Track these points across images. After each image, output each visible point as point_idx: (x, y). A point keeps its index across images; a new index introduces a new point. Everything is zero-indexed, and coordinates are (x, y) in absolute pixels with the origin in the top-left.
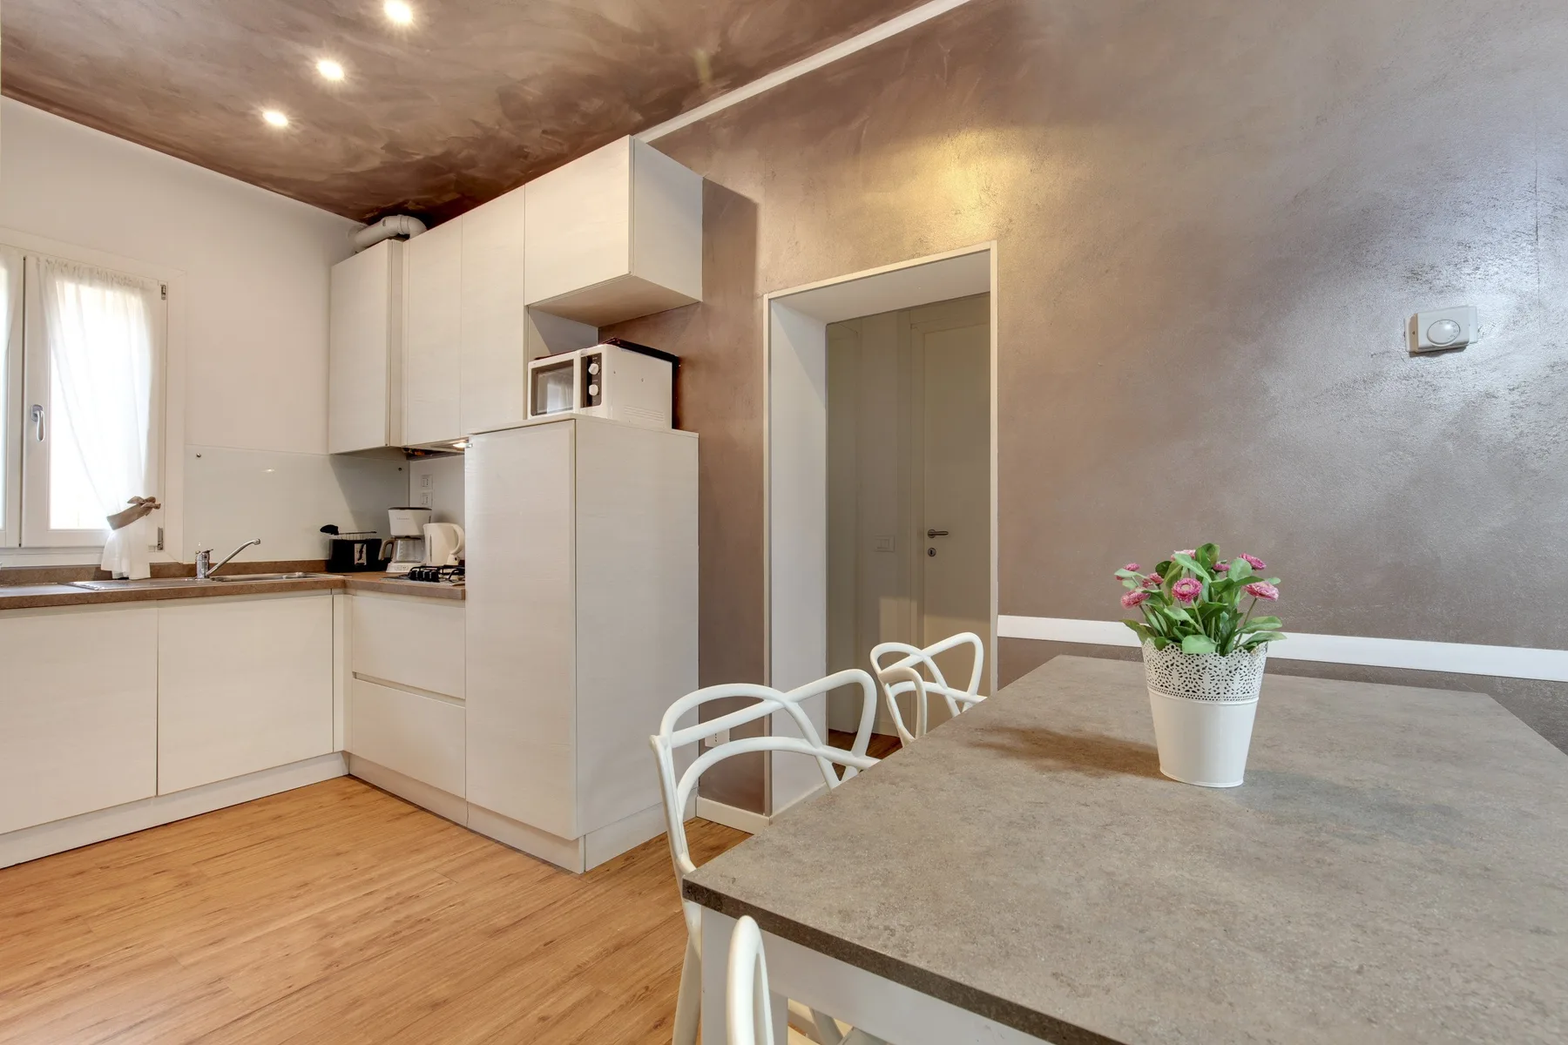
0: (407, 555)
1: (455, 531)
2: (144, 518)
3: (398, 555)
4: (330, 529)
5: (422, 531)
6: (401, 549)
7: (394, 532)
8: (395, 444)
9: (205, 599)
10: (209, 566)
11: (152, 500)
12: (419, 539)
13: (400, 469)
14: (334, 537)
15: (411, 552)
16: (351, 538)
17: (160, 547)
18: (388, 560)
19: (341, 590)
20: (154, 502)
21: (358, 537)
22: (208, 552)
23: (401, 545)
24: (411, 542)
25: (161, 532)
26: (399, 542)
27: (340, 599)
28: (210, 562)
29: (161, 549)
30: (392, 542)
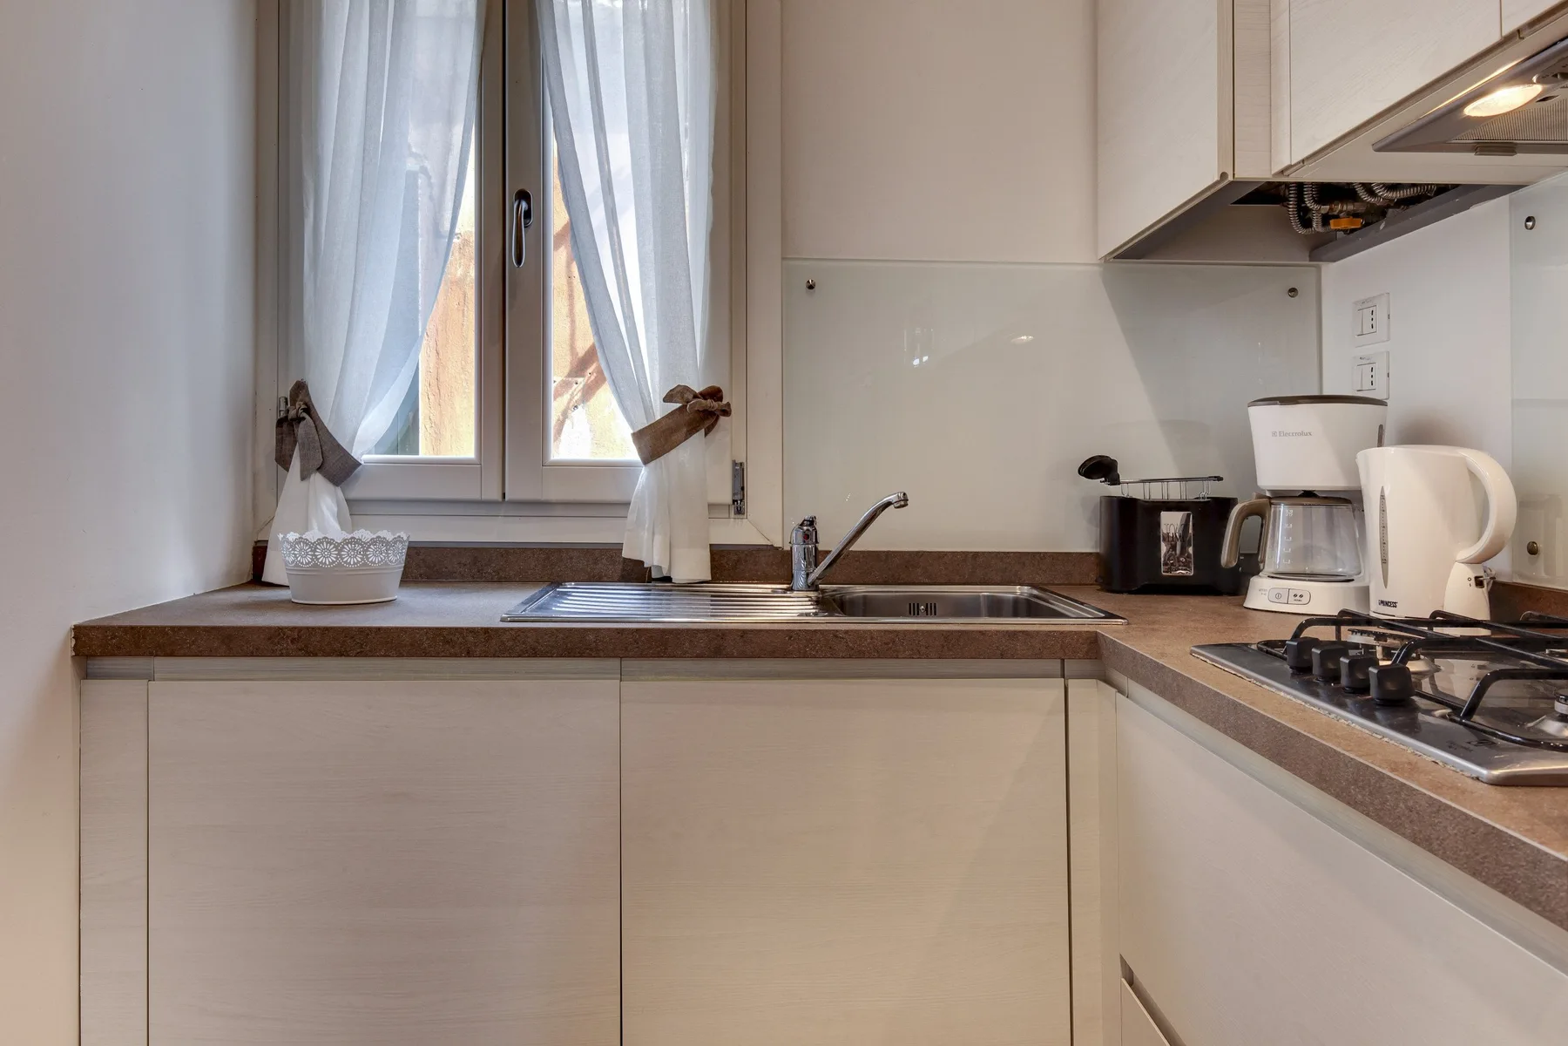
0: (1307, 552)
1: (1473, 476)
2: (699, 436)
3: (1278, 553)
4: (1100, 468)
5: (1353, 470)
6: (1288, 533)
7: (1270, 477)
8: (1256, 169)
9: (722, 665)
10: (816, 557)
11: (714, 393)
12: (1347, 501)
13: (1293, 291)
14: (1115, 491)
15: (1320, 539)
16: (1156, 493)
17: (738, 506)
18: (1250, 565)
19: (1087, 665)
20: (721, 399)
21: (1175, 493)
22: (811, 522)
23: (1289, 520)
24: (1319, 512)
25: (739, 471)
26: (1283, 510)
27: (1085, 692)
28: (820, 548)
29: (740, 511)
30: (1261, 509)
